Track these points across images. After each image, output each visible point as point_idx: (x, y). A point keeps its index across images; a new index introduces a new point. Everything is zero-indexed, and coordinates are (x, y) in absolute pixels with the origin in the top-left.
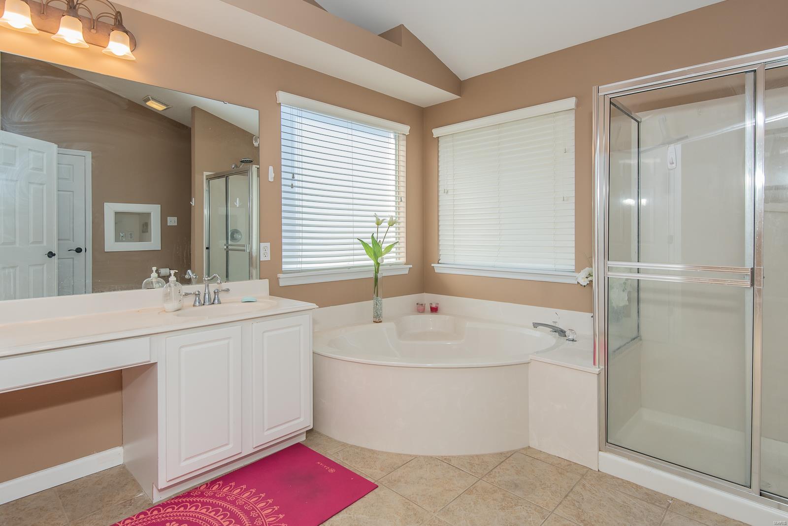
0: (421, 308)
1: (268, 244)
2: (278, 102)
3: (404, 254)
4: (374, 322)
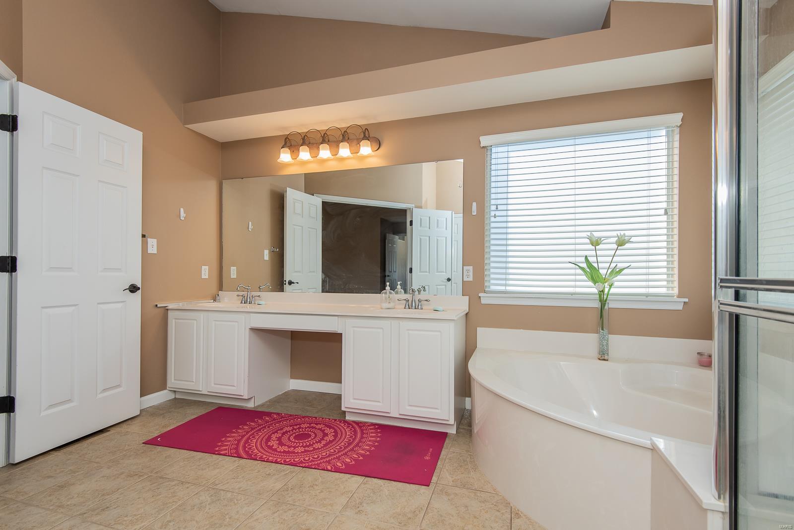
0: (705, 359)
1: (471, 268)
3: (676, 284)
4: (599, 359)
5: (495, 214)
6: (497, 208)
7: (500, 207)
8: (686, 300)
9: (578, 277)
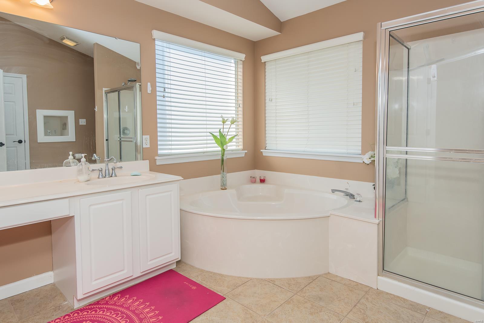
0: (254, 180)
1: (148, 137)
2: (153, 38)
4: (221, 189)
5: (164, 95)
6: (165, 90)
7: (167, 90)
8: (246, 151)
9: (208, 138)
